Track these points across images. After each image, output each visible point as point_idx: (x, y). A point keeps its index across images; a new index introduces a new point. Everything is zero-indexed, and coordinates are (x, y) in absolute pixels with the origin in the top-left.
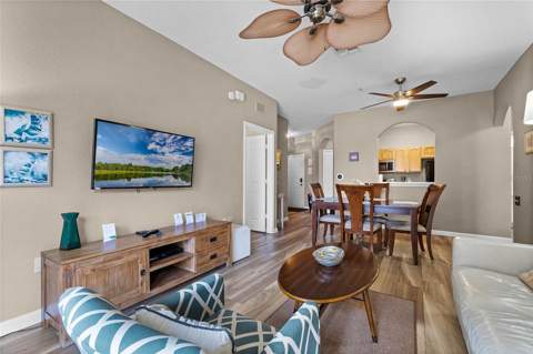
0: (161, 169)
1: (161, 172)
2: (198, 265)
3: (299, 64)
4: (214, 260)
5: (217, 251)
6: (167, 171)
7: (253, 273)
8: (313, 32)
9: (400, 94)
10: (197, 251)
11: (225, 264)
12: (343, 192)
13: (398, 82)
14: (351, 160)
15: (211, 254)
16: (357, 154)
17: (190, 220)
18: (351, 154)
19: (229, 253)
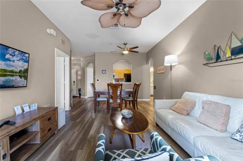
0: (12, 71)
1: (12, 73)
2: (42, 138)
3: (102, 27)
4: (50, 132)
5: (51, 126)
6: (16, 73)
7: (74, 133)
8: (115, 15)
9: (126, 49)
10: (41, 129)
11: (54, 134)
12: (110, 87)
13: (124, 44)
14: (103, 73)
15: (48, 129)
16: (105, 71)
17: (27, 109)
18: (103, 71)
19: (57, 126)
